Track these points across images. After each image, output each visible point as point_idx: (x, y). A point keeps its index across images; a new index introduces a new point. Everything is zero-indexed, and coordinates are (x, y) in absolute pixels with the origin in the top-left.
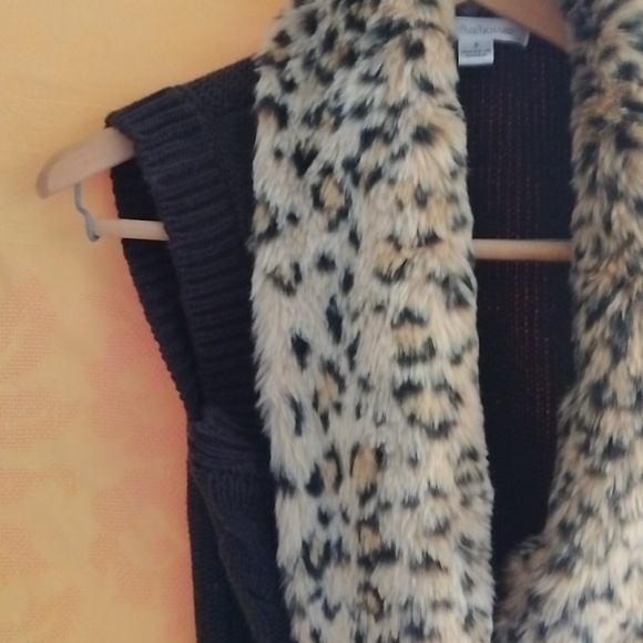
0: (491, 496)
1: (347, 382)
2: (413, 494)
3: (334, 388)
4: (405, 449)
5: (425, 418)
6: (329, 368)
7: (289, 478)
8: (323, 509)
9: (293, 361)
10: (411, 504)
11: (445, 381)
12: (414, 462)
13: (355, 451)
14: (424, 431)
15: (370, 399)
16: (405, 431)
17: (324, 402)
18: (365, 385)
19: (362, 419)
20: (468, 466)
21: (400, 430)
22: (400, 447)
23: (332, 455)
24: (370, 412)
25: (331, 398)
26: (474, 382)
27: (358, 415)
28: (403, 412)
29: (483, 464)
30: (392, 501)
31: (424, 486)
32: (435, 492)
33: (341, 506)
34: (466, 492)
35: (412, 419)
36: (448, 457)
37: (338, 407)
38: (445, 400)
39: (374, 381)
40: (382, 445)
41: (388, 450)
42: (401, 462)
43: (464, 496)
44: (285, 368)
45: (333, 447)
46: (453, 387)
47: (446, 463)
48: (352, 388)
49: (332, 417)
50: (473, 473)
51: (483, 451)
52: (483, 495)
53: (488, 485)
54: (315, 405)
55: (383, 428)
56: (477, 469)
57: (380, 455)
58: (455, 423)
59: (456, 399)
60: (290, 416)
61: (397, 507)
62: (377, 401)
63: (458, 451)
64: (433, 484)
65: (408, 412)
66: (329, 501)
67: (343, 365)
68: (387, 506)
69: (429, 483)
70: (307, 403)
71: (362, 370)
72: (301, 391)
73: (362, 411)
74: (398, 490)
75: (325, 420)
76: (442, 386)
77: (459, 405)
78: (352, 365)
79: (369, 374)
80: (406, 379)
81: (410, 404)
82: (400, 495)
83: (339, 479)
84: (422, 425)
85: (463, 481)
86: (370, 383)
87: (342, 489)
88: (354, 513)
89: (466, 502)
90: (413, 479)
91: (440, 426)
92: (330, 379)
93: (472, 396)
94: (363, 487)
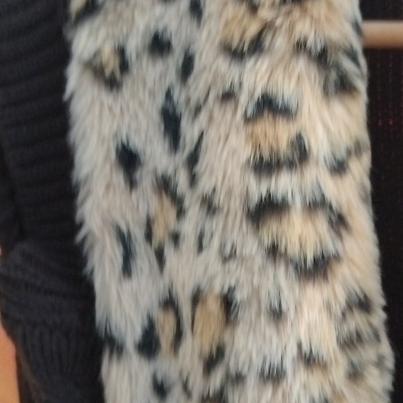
0: (390, 363)
1: (187, 203)
2: (277, 361)
3: (172, 213)
4: (263, 294)
5: (294, 250)
6: (165, 186)
7: (116, 334)
8: (159, 378)
9: (119, 178)
10: (273, 376)
11: (323, 196)
12: (277, 315)
13: (197, 298)
14: (291, 269)
15: (216, 224)
16: (263, 269)
17: (159, 232)
18: (209, 206)
19: (204, 253)
20: (357, 321)
21: (256, 268)
22: (256, 292)
23: (170, 303)
24: (216, 243)
25: (167, 226)
26: (364, 200)
27: (200, 247)
28: (261, 242)
29: (379, 317)
30: (245, 371)
31: (292, 351)
32: (309, 360)
33: (181, 374)
34: (355, 360)
35: (274, 252)
36: (328, 307)
37: (176, 238)
38: (322, 224)
39: (220, 199)
40: (231, 290)
41: (239, 296)
42: (259, 314)
43: (352, 364)
44: (108, 187)
45: (170, 293)
46: (334, 205)
47: (325, 316)
48: (194, 211)
49: (169, 252)
50: (366, 331)
51: (378, 299)
52: (380, 363)
53: (386, 348)
54: (149, 236)
55: (232, 265)
56: (371, 325)
57: (228, 303)
58: (337, 258)
59: (339, 222)
60: (116, 253)
61: (252, 381)
62: (224, 228)
63: (342, 297)
64: (305, 348)
65: (267, 241)
66: (167, 366)
67: (182, 180)
68: (239, 379)
69: (300, 346)
70: (138, 234)
71: (205, 185)
72: (129, 217)
73: (205, 242)
74: (254, 355)
75: (160, 256)
76: (317, 204)
77: (344, 232)
78: (193, 180)
79: (214, 190)
80: (264, 194)
81: (271, 229)
82: (257, 362)
83: (178, 336)
84: (289, 261)
85: (350, 343)
86: (216, 202)
87: (181, 351)
88: (197, 384)
89: (355, 375)
90: (275, 340)
91: (315, 261)
92: (167, 202)
93: (362, 219)
94: (206, 349)
